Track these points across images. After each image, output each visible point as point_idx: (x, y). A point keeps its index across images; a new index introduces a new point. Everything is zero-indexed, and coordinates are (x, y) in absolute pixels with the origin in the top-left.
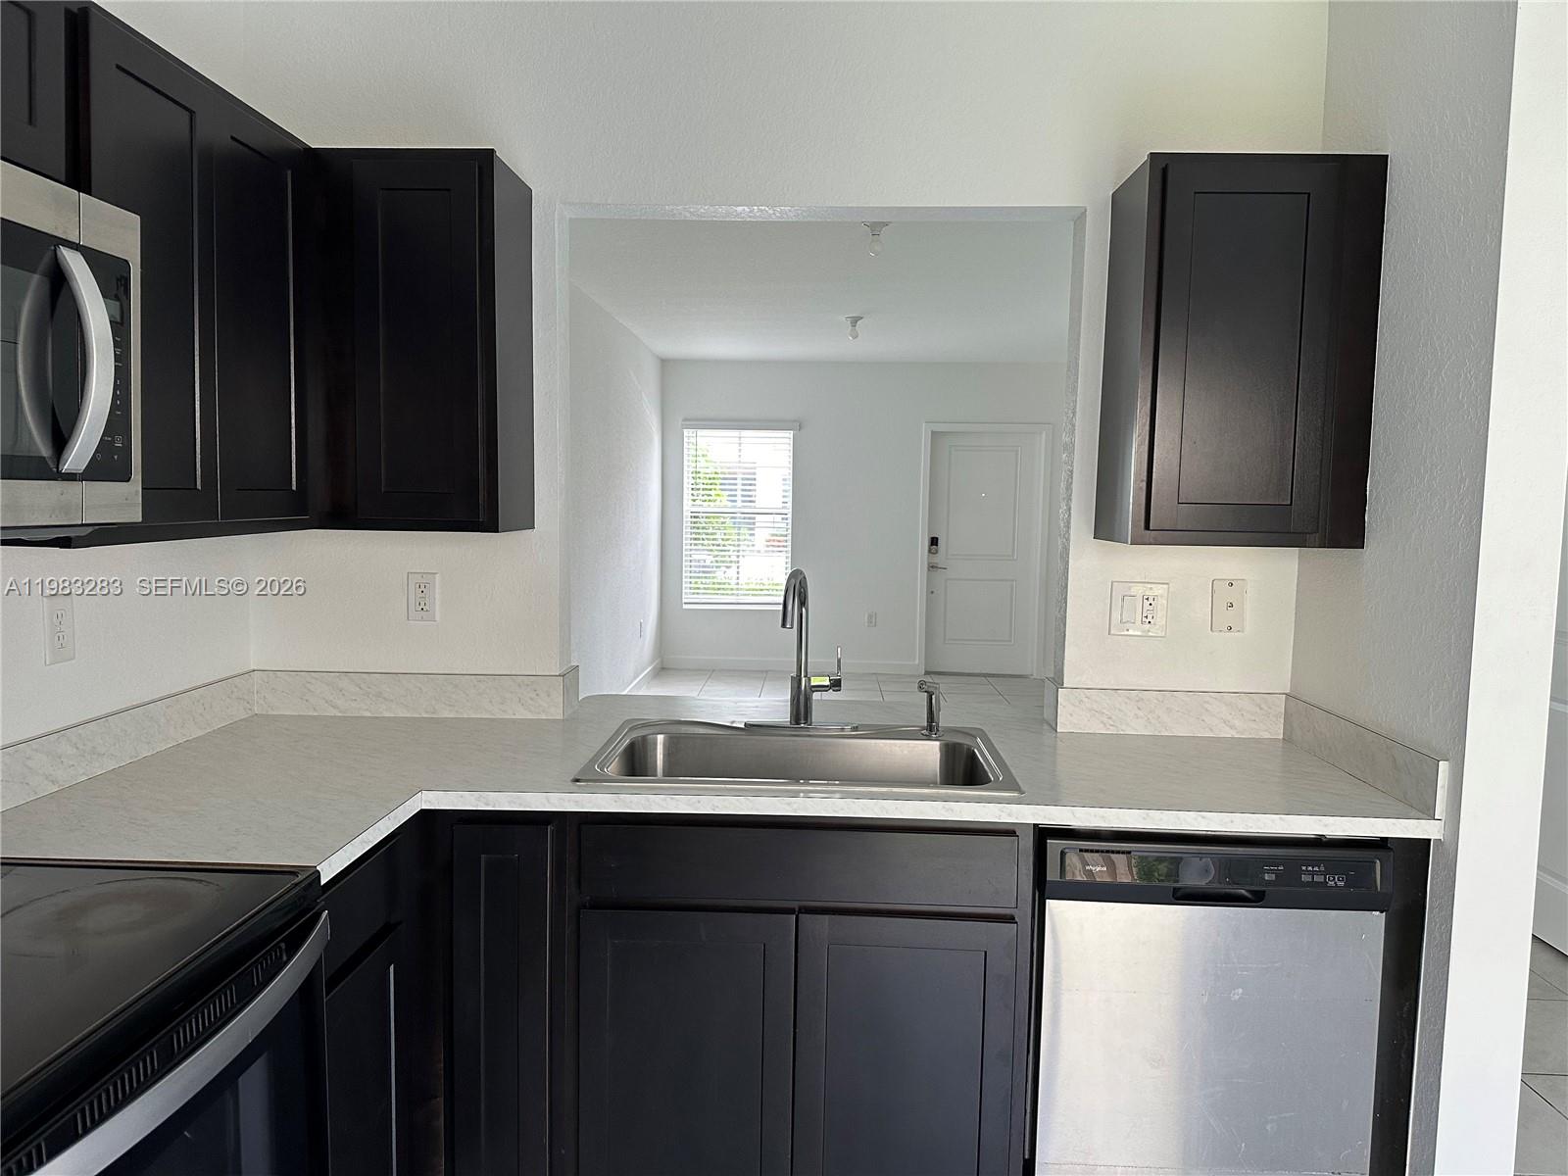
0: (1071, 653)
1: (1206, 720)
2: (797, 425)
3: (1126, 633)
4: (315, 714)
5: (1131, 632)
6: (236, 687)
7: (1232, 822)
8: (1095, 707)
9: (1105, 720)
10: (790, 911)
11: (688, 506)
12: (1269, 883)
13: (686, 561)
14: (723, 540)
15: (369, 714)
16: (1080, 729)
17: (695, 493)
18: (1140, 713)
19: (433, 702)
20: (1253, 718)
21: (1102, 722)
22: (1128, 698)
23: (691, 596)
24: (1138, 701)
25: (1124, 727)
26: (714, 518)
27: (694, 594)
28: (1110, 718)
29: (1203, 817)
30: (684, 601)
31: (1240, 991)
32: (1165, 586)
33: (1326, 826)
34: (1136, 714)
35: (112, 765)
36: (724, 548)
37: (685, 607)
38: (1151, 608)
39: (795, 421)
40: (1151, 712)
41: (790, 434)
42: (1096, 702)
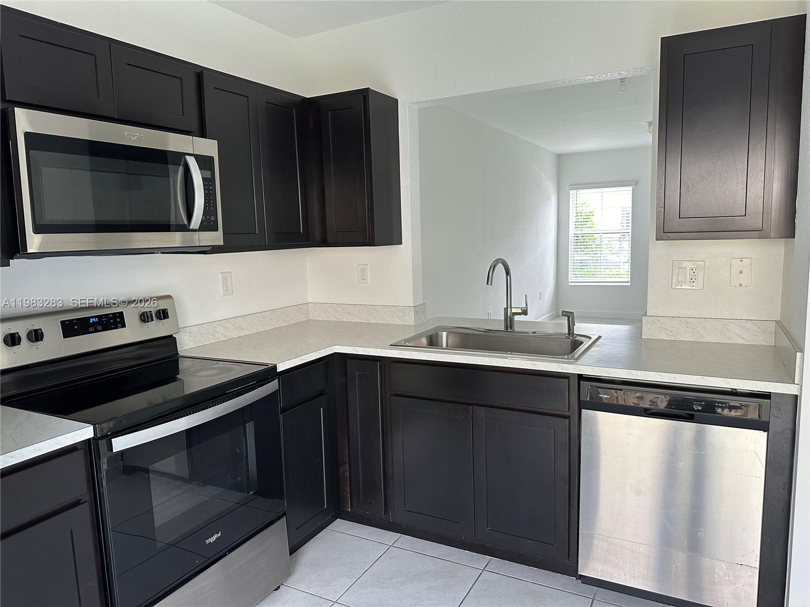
0: (650, 298)
1: (727, 334)
2: (633, 183)
3: (681, 287)
4: (329, 320)
5: (683, 287)
6: (301, 308)
7: (675, 378)
8: (663, 326)
9: (668, 332)
10: (472, 405)
11: (572, 231)
12: (698, 411)
13: (571, 260)
14: (595, 248)
15: (346, 321)
16: (654, 337)
17: (577, 224)
18: (688, 330)
19: (368, 316)
20: (755, 334)
21: (666, 334)
22: (681, 321)
23: (574, 278)
24: (686, 323)
25: (678, 337)
26: (586, 236)
27: (575, 277)
28: (671, 332)
29: (660, 375)
30: (569, 281)
31: (683, 463)
32: (703, 262)
33: (728, 383)
34: (686, 330)
35: (248, 333)
36: (596, 253)
37: (570, 284)
38: (694, 274)
39: (633, 181)
40: (694, 329)
41: (630, 188)
42: (663, 323)
